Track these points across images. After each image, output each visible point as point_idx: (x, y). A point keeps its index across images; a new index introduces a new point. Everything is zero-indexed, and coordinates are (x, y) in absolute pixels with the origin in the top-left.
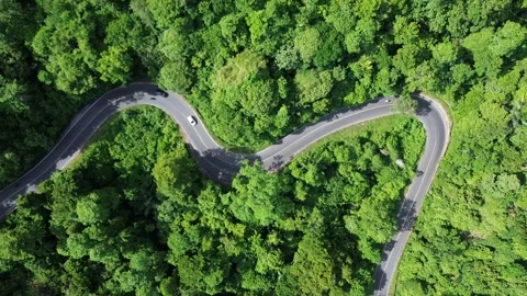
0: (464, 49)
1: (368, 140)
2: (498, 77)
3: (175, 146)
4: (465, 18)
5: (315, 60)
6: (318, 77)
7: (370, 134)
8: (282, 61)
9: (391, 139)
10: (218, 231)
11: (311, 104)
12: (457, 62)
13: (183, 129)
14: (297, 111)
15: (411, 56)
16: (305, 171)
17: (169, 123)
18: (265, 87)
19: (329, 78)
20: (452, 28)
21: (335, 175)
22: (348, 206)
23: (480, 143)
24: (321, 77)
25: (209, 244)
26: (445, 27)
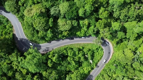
0: (124, 27)
1: (82, 50)
2: (134, 40)
3: (9, 34)
4: (127, 14)
5: (66, 15)
6: (66, 22)
7: (83, 48)
8: (52, 12)
9: (90, 52)
10: (16, 70)
11: (62, 32)
12: (120, 31)
13: (14, 28)
14: (56, 33)
15: (103, 24)
16: (54, 56)
17: (9, 24)
18: (43, 20)
19: (70, 23)
20: (121, 17)
21: (66, 60)
22: (70, 71)
23: (121, 63)
24: (67, 23)
25: (11, 74)
26: (119, 16)
